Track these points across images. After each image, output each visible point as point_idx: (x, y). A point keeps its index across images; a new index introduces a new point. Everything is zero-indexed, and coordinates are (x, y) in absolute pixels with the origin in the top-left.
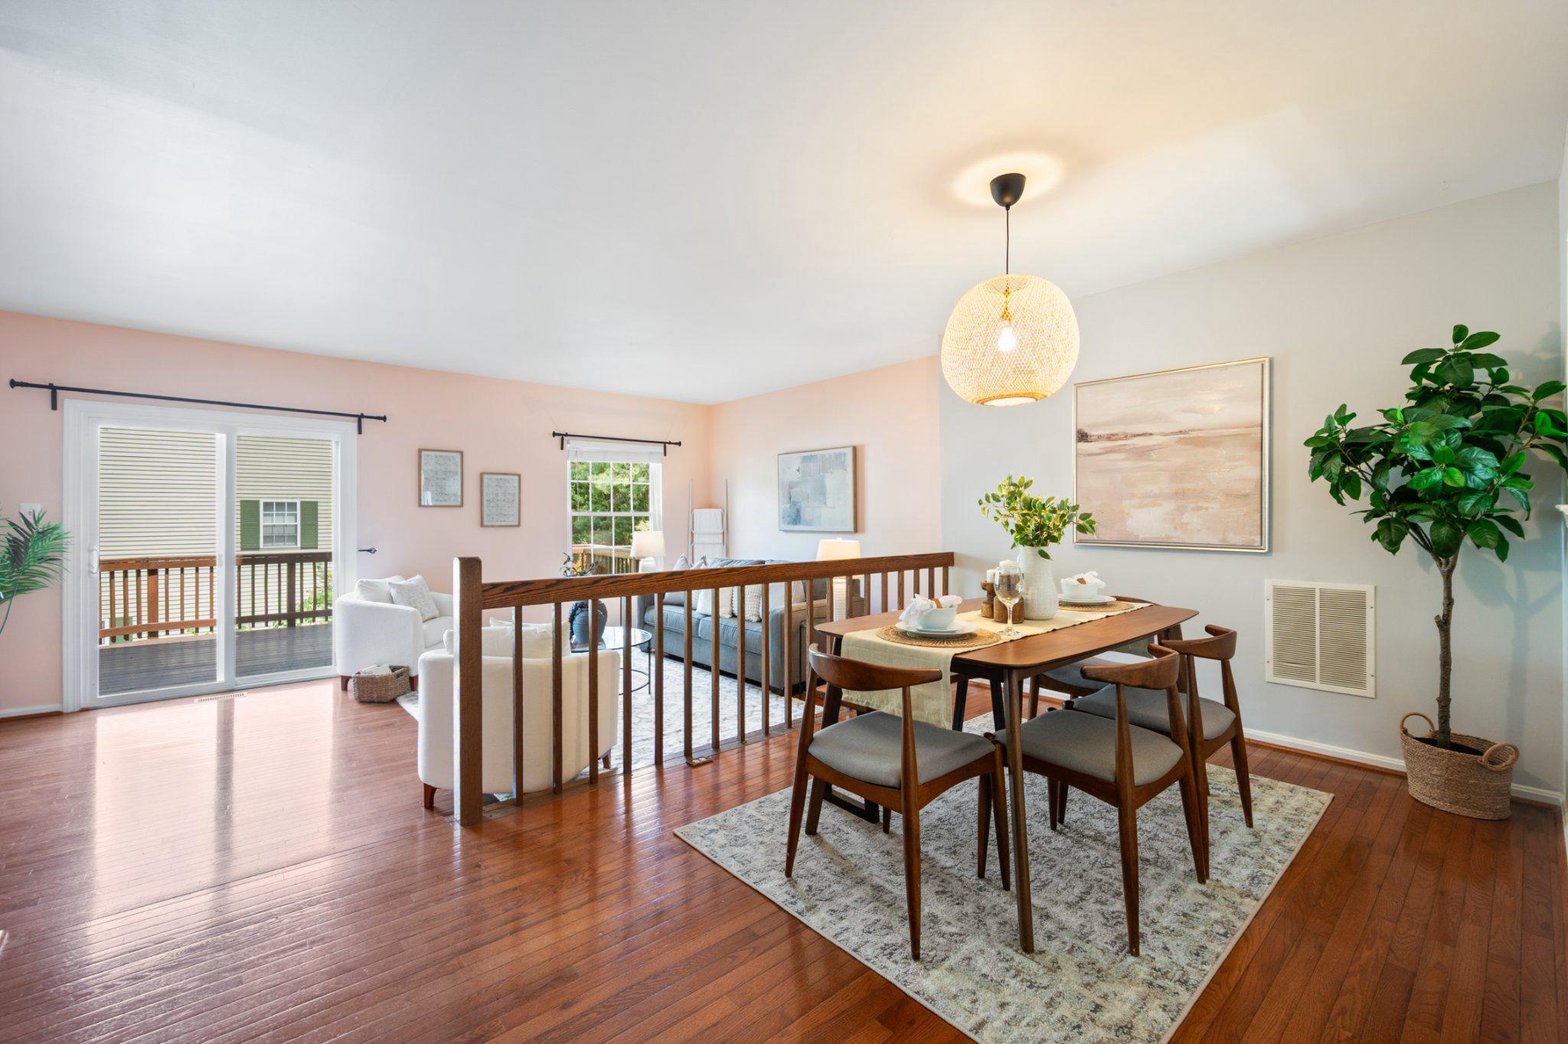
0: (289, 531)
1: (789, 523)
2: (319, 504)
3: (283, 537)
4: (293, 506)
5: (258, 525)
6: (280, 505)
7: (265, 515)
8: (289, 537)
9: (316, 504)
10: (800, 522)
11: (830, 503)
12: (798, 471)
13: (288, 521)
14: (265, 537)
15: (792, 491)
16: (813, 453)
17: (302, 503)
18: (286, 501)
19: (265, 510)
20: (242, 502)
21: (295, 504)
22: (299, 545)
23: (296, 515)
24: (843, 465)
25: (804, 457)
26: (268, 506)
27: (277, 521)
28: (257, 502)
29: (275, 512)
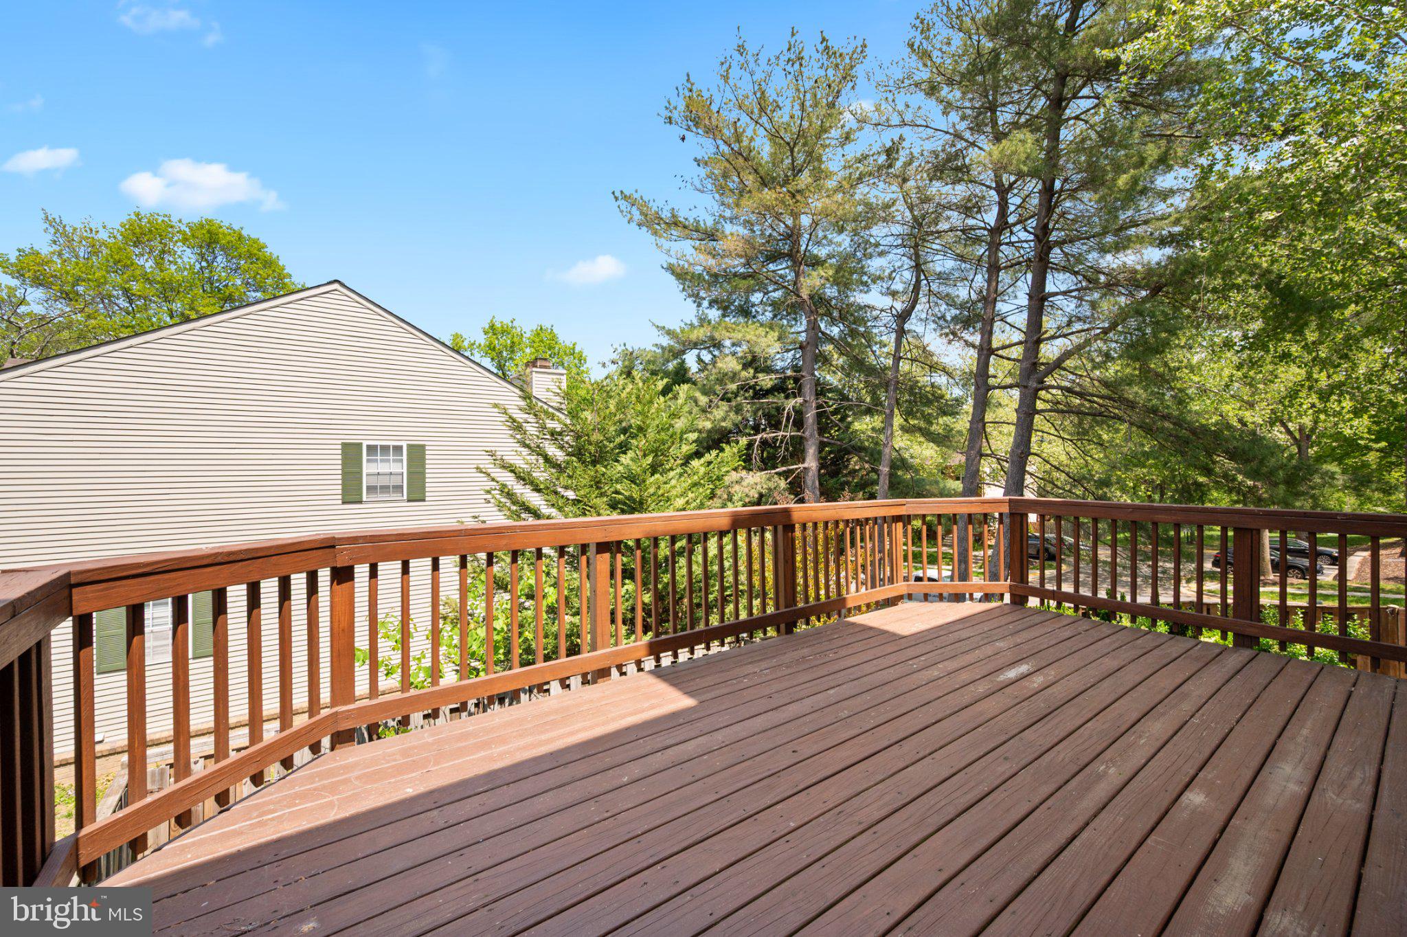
0: (395, 481)
2: (427, 448)
3: (388, 487)
4: (398, 449)
5: (360, 473)
6: (385, 449)
7: (368, 461)
8: (394, 487)
9: (423, 446)
13: (395, 468)
14: (369, 488)
17: (409, 446)
18: (391, 443)
19: (368, 455)
20: (344, 445)
21: (400, 448)
22: (405, 497)
23: (401, 461)
26: (372, 449)
27: (383, 468)
28: (360, 445)
29: (379, 458)
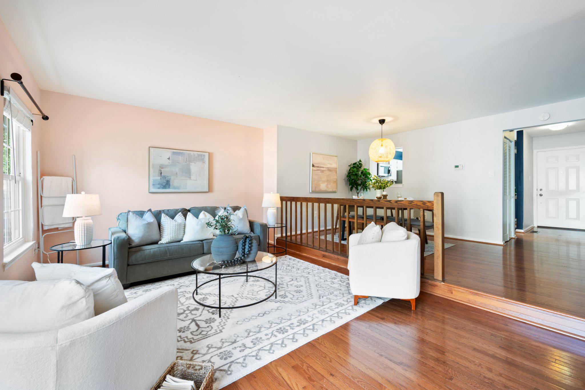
1: (159, 188)
10: (169, 188)
11: (193, 177)
12: (169, 159)
15: (162, 170)
16: (181, 151)
24: (203, 160)
25: (174, 153)
